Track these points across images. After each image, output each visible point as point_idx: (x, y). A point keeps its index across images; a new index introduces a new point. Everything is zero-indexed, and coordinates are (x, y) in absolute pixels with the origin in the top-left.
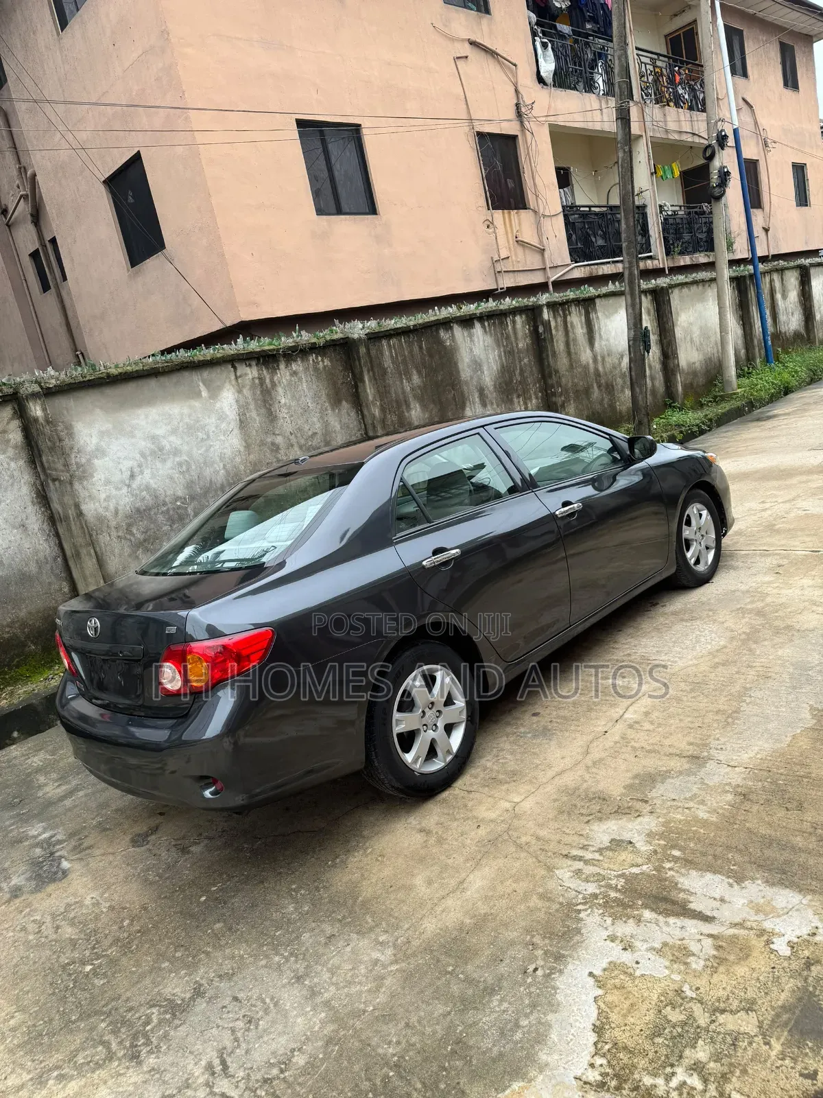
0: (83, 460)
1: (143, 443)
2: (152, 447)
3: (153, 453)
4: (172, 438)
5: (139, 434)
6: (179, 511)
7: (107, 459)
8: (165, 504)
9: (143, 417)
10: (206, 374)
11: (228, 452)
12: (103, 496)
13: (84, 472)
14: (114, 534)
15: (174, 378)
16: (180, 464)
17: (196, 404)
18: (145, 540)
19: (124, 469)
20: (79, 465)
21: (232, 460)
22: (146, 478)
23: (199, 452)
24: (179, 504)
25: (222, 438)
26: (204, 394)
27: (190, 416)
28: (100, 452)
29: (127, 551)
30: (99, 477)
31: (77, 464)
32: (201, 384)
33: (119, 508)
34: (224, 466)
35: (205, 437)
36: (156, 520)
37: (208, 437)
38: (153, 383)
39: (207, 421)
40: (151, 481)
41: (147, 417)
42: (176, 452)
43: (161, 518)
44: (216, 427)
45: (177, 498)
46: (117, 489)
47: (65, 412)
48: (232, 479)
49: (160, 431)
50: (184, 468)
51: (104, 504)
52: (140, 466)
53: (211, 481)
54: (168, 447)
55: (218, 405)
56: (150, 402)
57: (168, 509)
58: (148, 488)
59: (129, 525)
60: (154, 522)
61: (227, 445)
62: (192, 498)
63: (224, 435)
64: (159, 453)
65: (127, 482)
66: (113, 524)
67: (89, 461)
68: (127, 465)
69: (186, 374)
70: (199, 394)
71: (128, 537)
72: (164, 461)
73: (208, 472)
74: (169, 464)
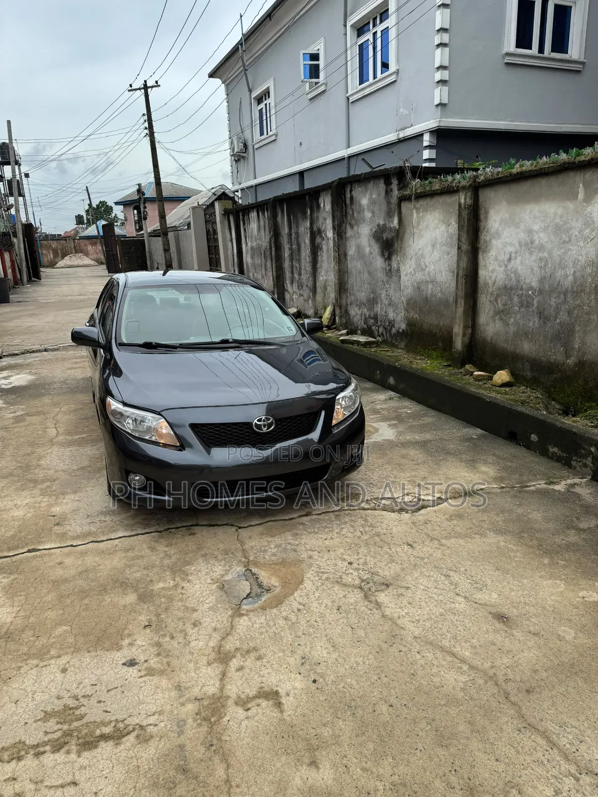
0: (488, 239)
1: (523, 235)
2: (528, 239)
3: (526, 244)
4: (542, 235)
5: (522, 226)
6: (529, 299)
7: (499, 241)
8: (522, 289)
9: (528, 212)
10: (589, 175)
11: (582, 259)
12: (491, 268)
13: (486, 247)
14: (489, 297)
15: (561, 177)
16: (541, 259)
17: (570, 205)
18: (502, 311)
19: (507, 252)
20: (485, 241)
21: (583, 268)
22: (516, 264)
23: (558, 253)
24: (530, 293)
25: (582, 244)
26: (581, 196)
27: (562, 216)
28: (498, 235)
29: (492, 313)
30: (493, 253)
31: (484, 240)
32: (581, 185)
33: (497, 281)
34: (575, 272)
35: (567, 239)
36: (513, 299)
37: (570, 240)
38: (543, 182)
39: (574, 224)
40: (519, 268)
41: (531, 212)
42: (541, 248)
43: (516, 299)
44: (580, 232)
45: (531, 288)
46: (500, 266)
47: (488, 201)
48: (577, 287)
49: (536, 227)
50: (543, 264)
51: (490, 274)
52: (516, 253)
53: (559, 282)
54: (537, 242)
55: (589, 209)
56: (536, 199)
57: (522, 294)
58: (516, 272)
59: (498, 295)
60: (511, 299)
61: (584, 252)
62: (541, 292)
63: (584, 242)
64: (529, 245)
65: (506, 262)
66: (490, 290)
67: (490, 240)
68: (510, 249)
69: (571, 174)
70: (575, 197)
71: (495, 303)
72: (531, 253)
73: (560, 274)
74: (534, 258)
